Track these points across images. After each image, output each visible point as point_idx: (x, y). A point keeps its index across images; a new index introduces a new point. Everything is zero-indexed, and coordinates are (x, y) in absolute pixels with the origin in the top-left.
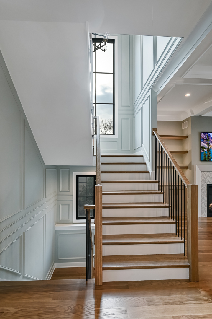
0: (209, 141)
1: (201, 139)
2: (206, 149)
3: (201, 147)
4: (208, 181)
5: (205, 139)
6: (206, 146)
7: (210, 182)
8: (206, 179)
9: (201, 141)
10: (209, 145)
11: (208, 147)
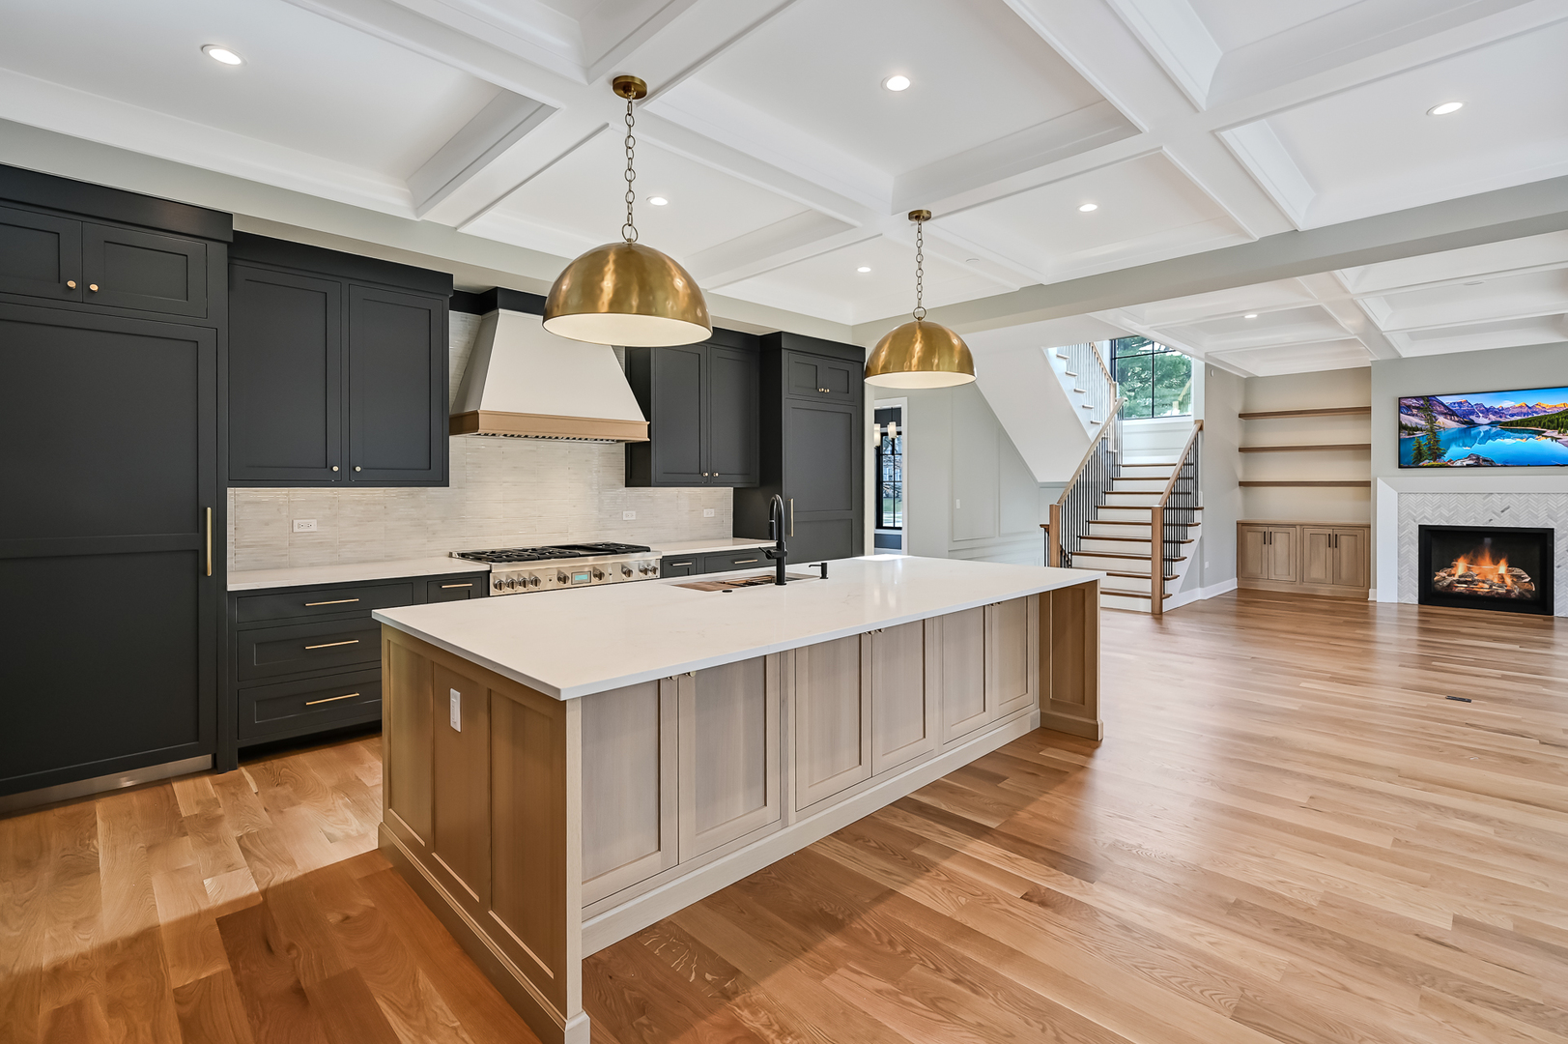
0: (1432, 411)
1: (1400, 407)
2: (1422, 430)
3: (1402, 427)
4: (1425, 517)
5: (1415, 408)
6: (1423, 423)
7: (1428, 519)
8: (1415, 512)
9: (1400, 412)
10: (1432, 420)
11: (1429, 427)
